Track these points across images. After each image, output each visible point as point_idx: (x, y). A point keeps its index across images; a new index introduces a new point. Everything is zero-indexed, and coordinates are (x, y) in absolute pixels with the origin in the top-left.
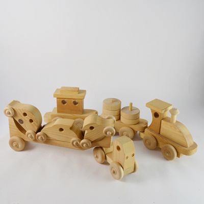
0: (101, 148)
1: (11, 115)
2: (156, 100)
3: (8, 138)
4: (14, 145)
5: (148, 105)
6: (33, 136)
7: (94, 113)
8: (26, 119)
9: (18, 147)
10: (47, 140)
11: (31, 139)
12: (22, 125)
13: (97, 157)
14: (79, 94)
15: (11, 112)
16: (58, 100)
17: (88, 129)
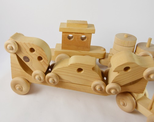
1: (15, 51)
3: (10, 80)
4: (17, 88)
6: (42, 78)
8: (33, 57)
9: (22, 91)
10: (60, 83)
11: (39, 81)
12: (27, 63)
13: (124, 105)
14: (88, 27)
15: (14, 47)
16: (64, 34)
17: (121, 71)
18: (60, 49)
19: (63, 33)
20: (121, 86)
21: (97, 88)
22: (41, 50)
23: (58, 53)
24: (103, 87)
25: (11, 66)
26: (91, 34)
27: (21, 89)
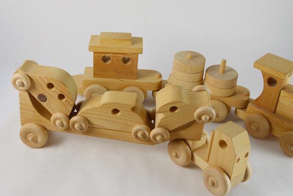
0: (185, 141)
1: (26, 88)
2: (269, 56)
4: (30, 139)
5: (258, 64)
6: (65, 123)
7: (157, 76)
8: (52, 94)
9: (36, 142)
10: (90, 130)
11: (61, 127)
12: (44, 104)
13: (177, 156)
14: (132, 44)
15: (25, 83)
16: (96, 55)
17: (167, 111)
18: (91, 77)
19: (95, 53)
20: (170, 132)
21: (139, 134)
22: (62, 85)
23: (87, 83)
24: (147, 134)
25: (20, 108)
26: (138, 54)
27: (35, 140)
